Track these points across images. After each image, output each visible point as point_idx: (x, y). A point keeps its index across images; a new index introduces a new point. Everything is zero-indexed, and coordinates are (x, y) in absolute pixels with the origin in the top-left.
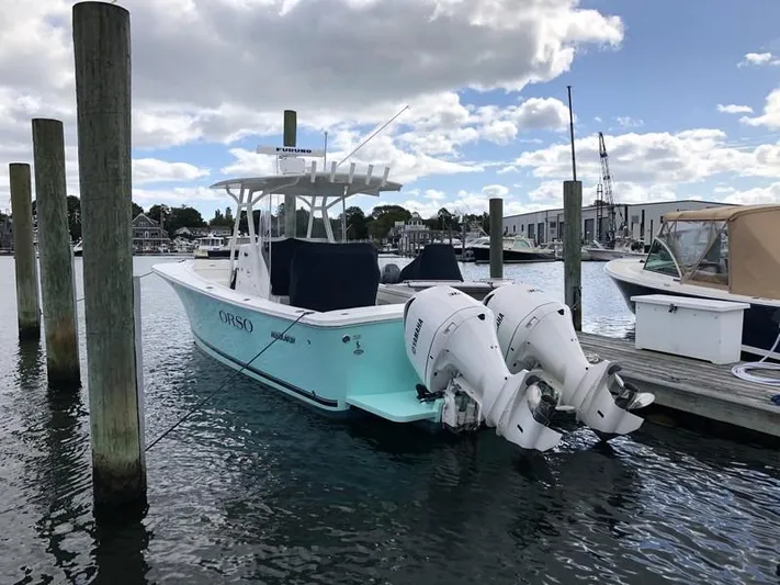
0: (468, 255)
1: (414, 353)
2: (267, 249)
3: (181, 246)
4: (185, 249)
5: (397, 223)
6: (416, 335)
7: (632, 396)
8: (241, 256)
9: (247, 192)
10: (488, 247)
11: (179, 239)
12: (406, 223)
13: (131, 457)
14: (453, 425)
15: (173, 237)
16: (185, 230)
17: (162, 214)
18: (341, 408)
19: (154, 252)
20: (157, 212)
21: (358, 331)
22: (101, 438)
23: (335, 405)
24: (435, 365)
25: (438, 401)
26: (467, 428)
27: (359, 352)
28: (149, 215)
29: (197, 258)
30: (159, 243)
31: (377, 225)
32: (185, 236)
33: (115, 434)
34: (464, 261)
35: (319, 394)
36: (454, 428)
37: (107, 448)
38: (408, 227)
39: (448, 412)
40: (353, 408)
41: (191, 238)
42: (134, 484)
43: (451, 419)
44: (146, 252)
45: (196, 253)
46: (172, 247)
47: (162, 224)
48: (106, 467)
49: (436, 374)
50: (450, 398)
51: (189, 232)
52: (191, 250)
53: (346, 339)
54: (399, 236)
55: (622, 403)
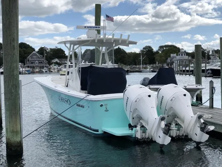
0: (209, 73)
1: (126, 110)
2: (80, 71)
3: (54, 69)
4: (56, 71)
5: (172, 55)
6: (127, 104)
7: (205, 127)
8: (70, 74)
9: (72, 46)
10: (220, 68)
11: (53, 64)
12: (177, 55)
13: (18, 140)
14: (139, 138)
15: (50, 64)
16: (56, 60)
17: (45, 52)
18: (100, 132)
19: (41, 72)
20: (42, 50)
21: (106, 103)
22: (8, 133)
23: (98, 131)
24: (133, 115)
25: (134, 129)
26: (146, 140)
27: (107, 111)
28: (38, 52)
29: (61, 75)
30: (43, 67)
31: (161, 56)
32: (57, 63)
33: (13, 132)
34: (206, 77)
35: (92, 127)
36: (140, 139)
37: (10, 136)
38: (178, 57)
39: (138, 133)
40: (105, 132)
41: (59, 64)
42: (19, 149)
43: (139, 136)
44: (36, 72)
45: (61, 72)
46: (49, 69)
47: (45, 57)
48: (10, 142)
49: (133, 118)
50: (138, 128)
51: (58, 61)
52: (58, 71)
53: (102, 106)
54: (173, 62)
55: (202, 129)
